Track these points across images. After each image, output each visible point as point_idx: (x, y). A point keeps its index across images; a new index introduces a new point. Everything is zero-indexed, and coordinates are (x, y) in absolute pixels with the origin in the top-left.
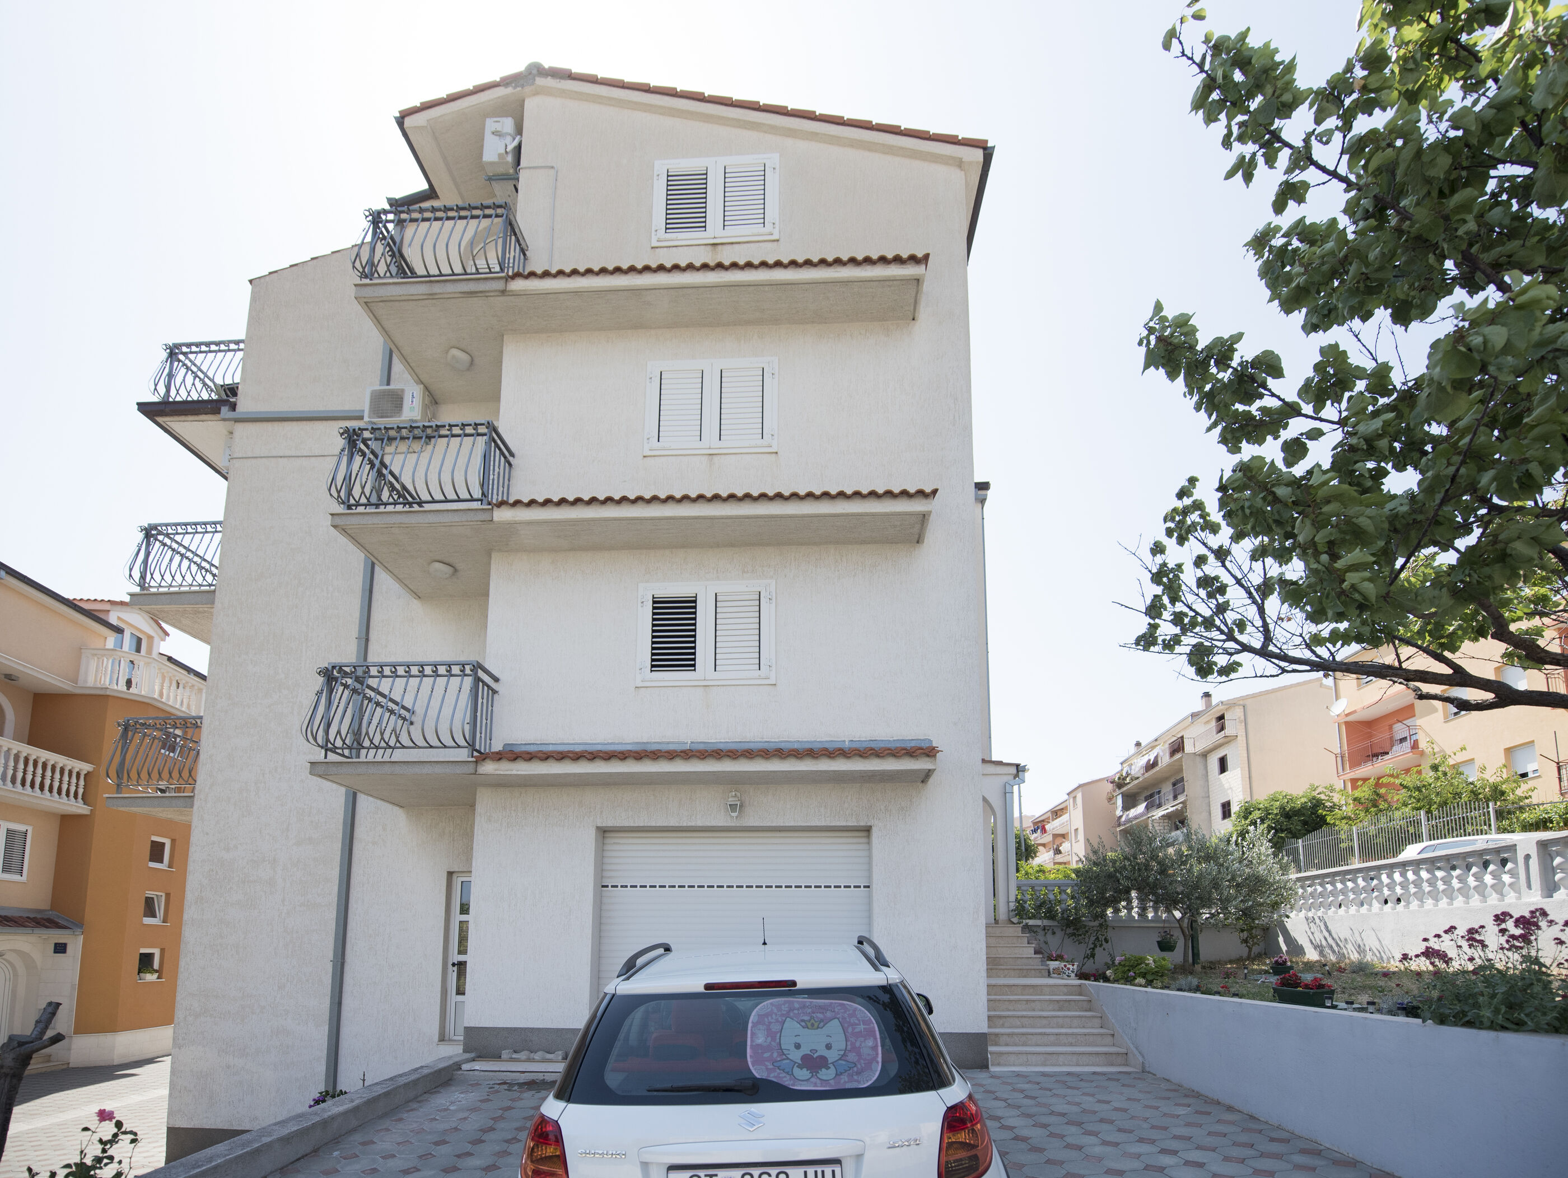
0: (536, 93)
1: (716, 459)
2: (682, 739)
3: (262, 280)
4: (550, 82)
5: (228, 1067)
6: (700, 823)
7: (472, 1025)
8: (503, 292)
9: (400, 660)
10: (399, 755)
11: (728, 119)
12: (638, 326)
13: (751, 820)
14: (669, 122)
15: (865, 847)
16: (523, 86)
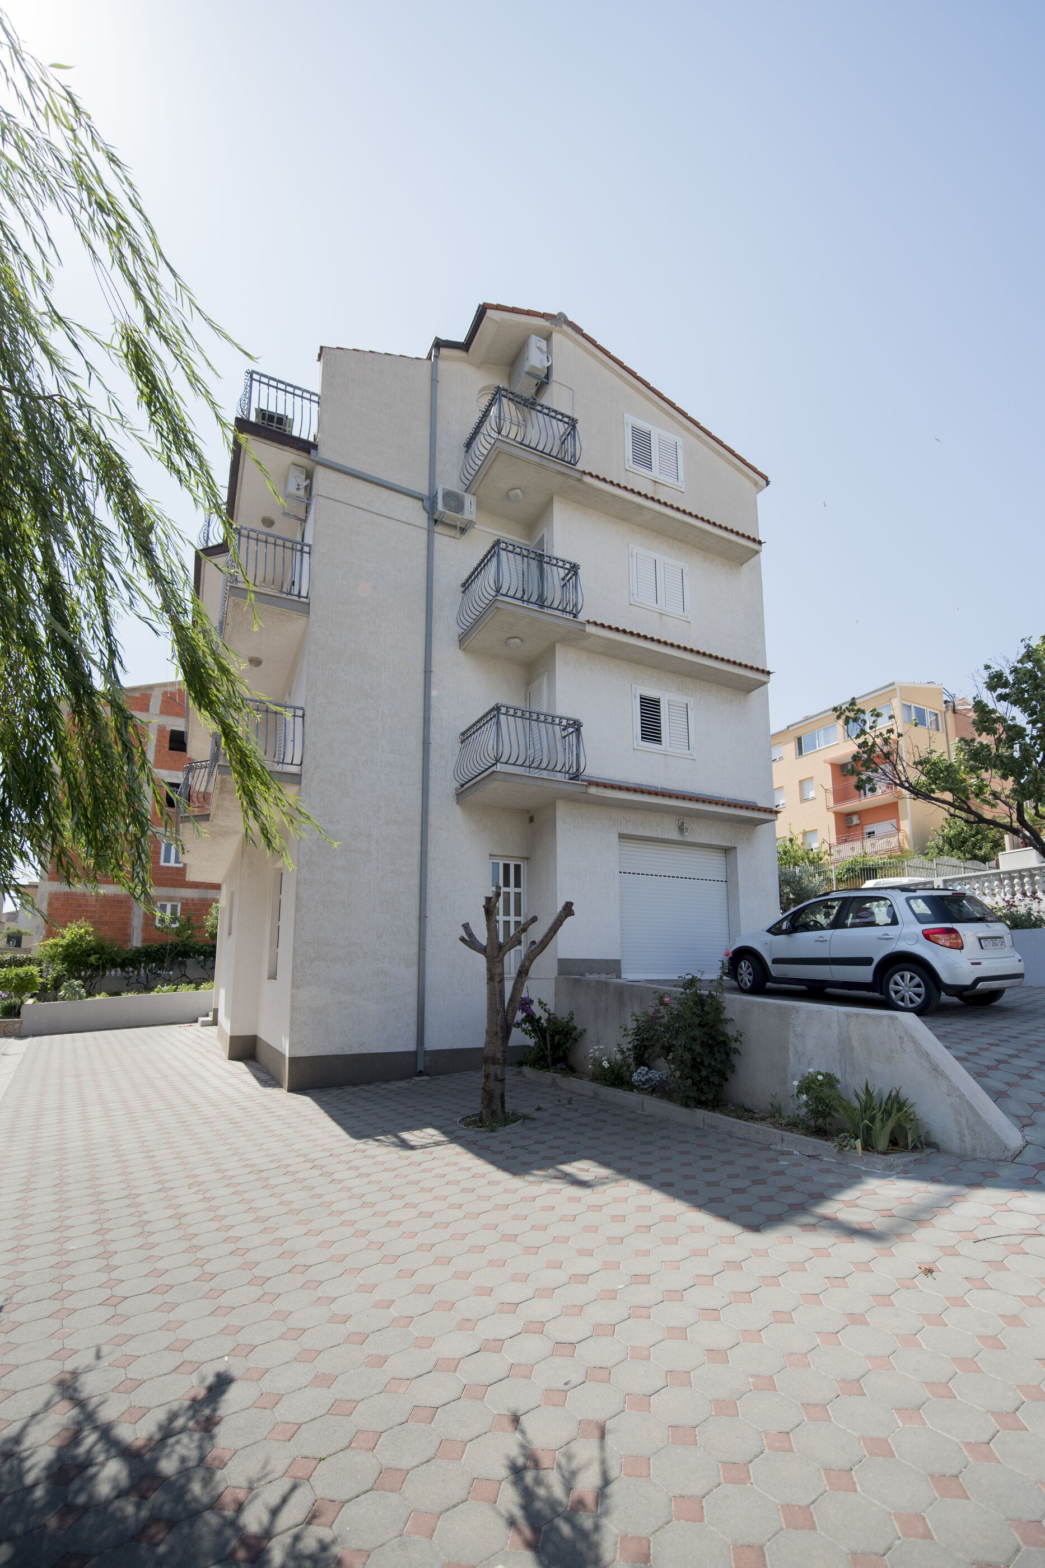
0: (560, 332)
1: (663, 616)
2: (656, 785)
3: (332, 351)
4: (569, 330)
5: (340, 1003)
6: (666, 837)
7: (562, 957)
8: (579, 480)
9: (565, 715)
10: (545, 775)
11: (660, 406)
12: (626, 520)
13: (689, 838)
14: (630, 391)
15: (724, 859)
16: (555, 325)
